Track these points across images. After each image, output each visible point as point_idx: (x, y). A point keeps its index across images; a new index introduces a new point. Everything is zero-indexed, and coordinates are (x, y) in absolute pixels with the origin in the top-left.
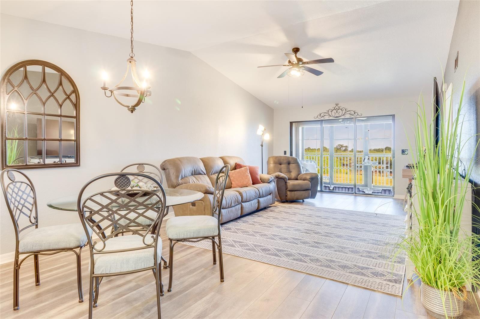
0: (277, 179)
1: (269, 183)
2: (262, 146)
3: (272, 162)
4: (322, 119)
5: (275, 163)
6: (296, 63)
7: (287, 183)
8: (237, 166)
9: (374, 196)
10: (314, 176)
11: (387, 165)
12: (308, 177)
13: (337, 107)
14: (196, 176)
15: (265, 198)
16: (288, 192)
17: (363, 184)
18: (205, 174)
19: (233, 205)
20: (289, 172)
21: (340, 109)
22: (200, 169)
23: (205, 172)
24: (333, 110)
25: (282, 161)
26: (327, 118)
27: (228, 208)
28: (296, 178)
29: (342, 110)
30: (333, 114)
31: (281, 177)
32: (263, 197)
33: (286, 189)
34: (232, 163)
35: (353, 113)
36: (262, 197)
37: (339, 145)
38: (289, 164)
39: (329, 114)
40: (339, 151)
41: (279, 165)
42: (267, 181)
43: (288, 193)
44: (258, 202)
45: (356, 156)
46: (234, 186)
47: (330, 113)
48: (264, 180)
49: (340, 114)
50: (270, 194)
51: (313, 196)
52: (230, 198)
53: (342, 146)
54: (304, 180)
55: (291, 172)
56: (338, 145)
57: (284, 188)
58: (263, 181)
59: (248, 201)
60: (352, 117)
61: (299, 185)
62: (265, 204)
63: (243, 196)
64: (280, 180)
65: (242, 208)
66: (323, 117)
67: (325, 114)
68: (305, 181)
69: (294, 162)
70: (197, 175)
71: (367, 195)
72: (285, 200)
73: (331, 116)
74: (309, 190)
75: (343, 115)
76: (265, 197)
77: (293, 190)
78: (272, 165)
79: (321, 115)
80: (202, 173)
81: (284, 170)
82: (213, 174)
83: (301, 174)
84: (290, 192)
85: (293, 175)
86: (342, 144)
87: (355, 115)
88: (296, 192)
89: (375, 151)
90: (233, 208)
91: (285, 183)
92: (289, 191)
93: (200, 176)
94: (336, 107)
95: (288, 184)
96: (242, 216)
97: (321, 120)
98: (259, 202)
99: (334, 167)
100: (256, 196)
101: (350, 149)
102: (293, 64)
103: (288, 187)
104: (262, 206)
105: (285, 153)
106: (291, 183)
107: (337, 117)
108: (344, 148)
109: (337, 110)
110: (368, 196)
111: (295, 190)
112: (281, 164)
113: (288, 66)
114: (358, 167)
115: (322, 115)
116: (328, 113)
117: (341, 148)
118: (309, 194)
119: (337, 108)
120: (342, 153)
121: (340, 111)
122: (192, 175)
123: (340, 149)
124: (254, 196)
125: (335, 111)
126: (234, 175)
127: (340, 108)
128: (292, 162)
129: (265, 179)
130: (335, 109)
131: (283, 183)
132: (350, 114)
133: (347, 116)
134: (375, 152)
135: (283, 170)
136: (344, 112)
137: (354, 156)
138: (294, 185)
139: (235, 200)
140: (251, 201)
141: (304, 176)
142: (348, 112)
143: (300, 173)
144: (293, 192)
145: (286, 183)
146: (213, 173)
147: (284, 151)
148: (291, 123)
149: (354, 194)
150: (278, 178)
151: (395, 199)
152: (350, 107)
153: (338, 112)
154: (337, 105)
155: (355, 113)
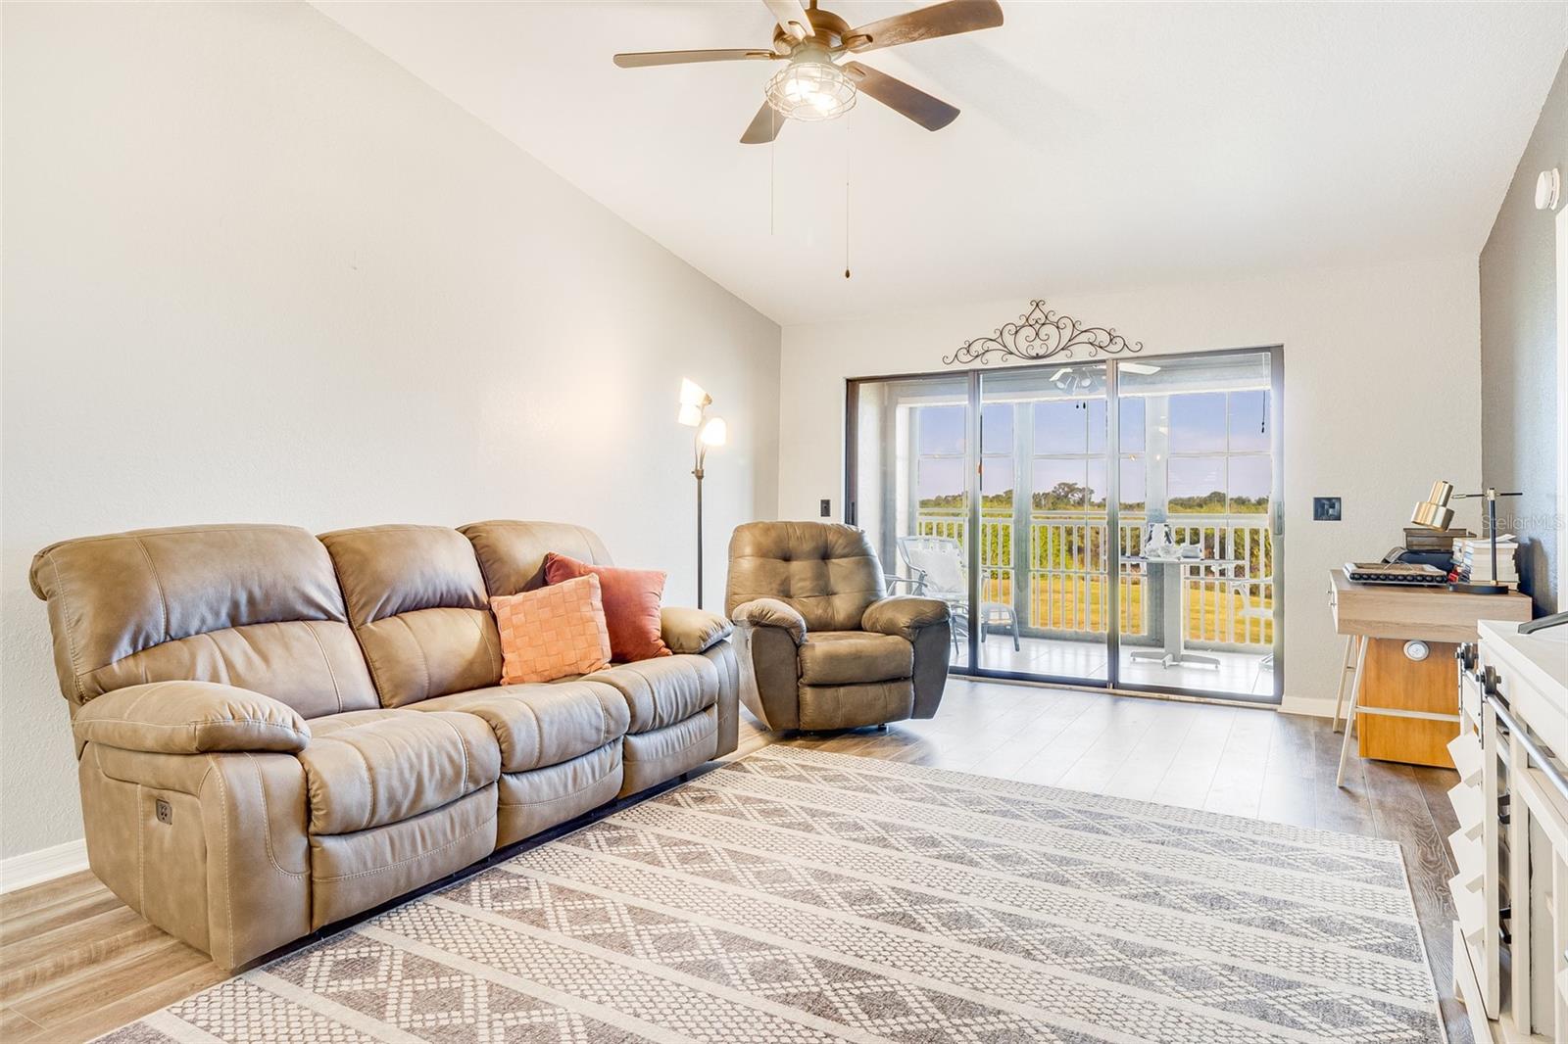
0: (753, 629)
1: (702, 653)
2: (700, 477)
3: (748, 550)
4: (977, 365)
5: (762, 553)
6: (807, 38)
7: (803, 649)
8: (552, 571)
9: (1194, 699)
10: (929, 612)
11: (1240, 562)
12: (903, 620)
13: (1038, 314)
14: (258, 631)
15: (673, 733)
16: (808, 690)
17: (1146, 634)
18: (330, 617)
19: (431, 797)
20: (826, 592)
21: (1052, 323)
22: (296, 589)
23: (335, 606)
24: (1023, 326)
25: (793, 543)
26: (995, 360)
27: (395, 821)
28: (855, 621)
29: (1058, 328)
30: (1023, 345)
31: (778, 620)
32: (661, 726)
33: (798, 678)
34: (527, 555)
35: (1104, 338)
36: (653, 730)
37: (1064, 484)
38: (825, 555)
39: (1005, 347)
40: (1062, 505)
41: (780, 564)
42: (693, 644)
43: (808, 694)
44: (624, 757)
45: (1119, 522)
46: (512, 674)
47: (1009, 340)
48: (682, 640)
49: (1052, 344)
50: (705, 709)
51: (925, 708)
52: (406, 766)
53: (1072, 488)
54: (888, 633)
55: (834, 594)
56: (1059, 485)
57: (787, 673)
58: (673, 644)
59: (555, 761)
60: (1102, 355)
61: (856, 657)
62: (668, 761)
63: (512, 746)
64: (769, 633)
65: (504, 807)
66: (979, 358)
67: (989, 343)
68: (891, 638)
69: (846, 551)
70: (273, 627)
71: (1165, 696)
72: (789, 730)
73: (1011, 353)
74: (906, 679)
75: (1061, 347)
76: (675, 724)
77: (830, 679)
78: (748, 564)
79: (973, 349)
80: (312, 612)
81: (800, 584)
82: (395, 614)
83: (875, 605)
84: (818, 690)
85: (843, 606)
86: (1071, 482)
87: (1112, 348)
88: (842, 690)
89: (1177, 504)
90: (437, 818)
91: (794, 648)
92: (812, 685)
93: (295, 629)
94: (1032, 317)
95: (808, 655)
96: (505, 851)
97: (974, 371)
98: (628, 756)
99: (1032, 568)
100: (608, 732)
101: (1096, 498)
102: (794, 44)
103: (808, 665)
104: (650, 773)
105: (826, 507)
106: (820, 647)
107: (1038, 357)
108: (1077, 496)
109: (1037, 326)
110: (1168, 700)
111: (840, 678)
112: (787, 559)
113: (773, 55)
114: (1124, 565)
115: (977, 348)
116: (1000, 340)
117: (1070, 496)
118: (904, 698)
119: (1038, 319)
120: (1073, 512)
121: (1050, 329)
122: (235, 622)
123: (1066, 496)
124: (598, 730)
125: (1029, 332)
126: (518, 619)
127: (1052, 318)
128: (839, 550)
129: (688, 635)
130: (1032, 322)
131: (783, 648)
132: (1091, 343)
133: (1082, 353)
134: (1179, 507)
135: (796, 586)
136: (1067, 334)
137: (1108, 523)
138: (832, 659)
139: (449, 771)
140: (577, 763)
141: (887, 615)
142: (1084, 337)
143: (873, 599)
144: (829, 693)
145: (798, 647)
146: (389, 610)
147: (822, 501)
148: (852, 385)
149: (1111, 690)
150: (761, 625)
151: (1289, 718)
152: (1093, 312)
153: (1042, 335)
154: (1037, 305)
155: (1111, 340)
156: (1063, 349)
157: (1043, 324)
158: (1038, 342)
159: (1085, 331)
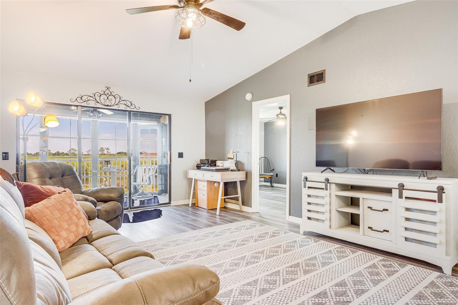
4: (86, 104)
5: (43, 176)
13: (108, 91)
21: (113, 96)
24: (103, 94)
25: (52, 171)
26: (92, 104)
29: (115, 97)
30: (102, 101)
35: (129, 104)
38: (63, 176)
39: (96, 100)
47: (97, 98)
49: (113, 102)
60: (128, 109)
66: (86, 102)
67: (89, 98)
69: (70, 173)
73: (98, 103)
79: (83, 98)
87: (132, 107)
94: (106, 92)
95: (100, 213)
97: (84, 106)
103: (100, 217)
106: (102, 210)
107: (108, 106)
109: (107, 95)
111: (108, 219)
112: (51, 178)
115: (85, 98)
116: (94, 97)
118: (120, 222)
119: (108, 93)
125: (105, 97)
128: (67, 173)
132: (125, 105)
133: (122, 107)
136: (118, 100)
138: (107, 213)
142: (123, 102)
149: (130, 210)
153: (109, 99)
154: (108, 88)
155: (131, 105)
156: (116, 105)
157: (110, 95)
158: (108, 101)
159: (124, 100)
